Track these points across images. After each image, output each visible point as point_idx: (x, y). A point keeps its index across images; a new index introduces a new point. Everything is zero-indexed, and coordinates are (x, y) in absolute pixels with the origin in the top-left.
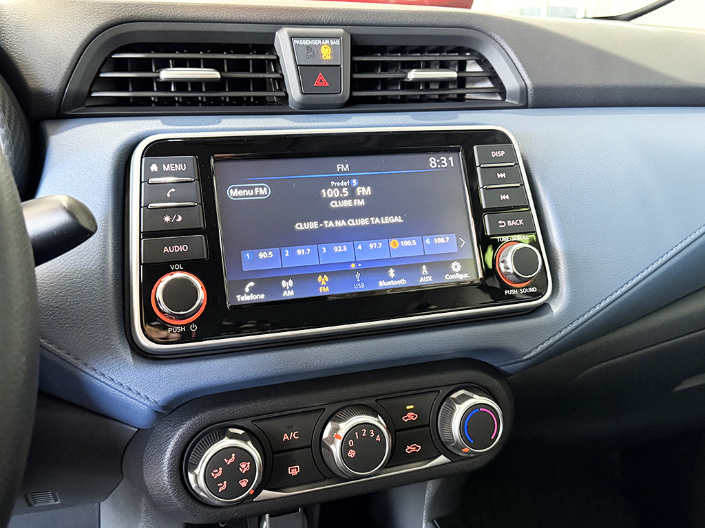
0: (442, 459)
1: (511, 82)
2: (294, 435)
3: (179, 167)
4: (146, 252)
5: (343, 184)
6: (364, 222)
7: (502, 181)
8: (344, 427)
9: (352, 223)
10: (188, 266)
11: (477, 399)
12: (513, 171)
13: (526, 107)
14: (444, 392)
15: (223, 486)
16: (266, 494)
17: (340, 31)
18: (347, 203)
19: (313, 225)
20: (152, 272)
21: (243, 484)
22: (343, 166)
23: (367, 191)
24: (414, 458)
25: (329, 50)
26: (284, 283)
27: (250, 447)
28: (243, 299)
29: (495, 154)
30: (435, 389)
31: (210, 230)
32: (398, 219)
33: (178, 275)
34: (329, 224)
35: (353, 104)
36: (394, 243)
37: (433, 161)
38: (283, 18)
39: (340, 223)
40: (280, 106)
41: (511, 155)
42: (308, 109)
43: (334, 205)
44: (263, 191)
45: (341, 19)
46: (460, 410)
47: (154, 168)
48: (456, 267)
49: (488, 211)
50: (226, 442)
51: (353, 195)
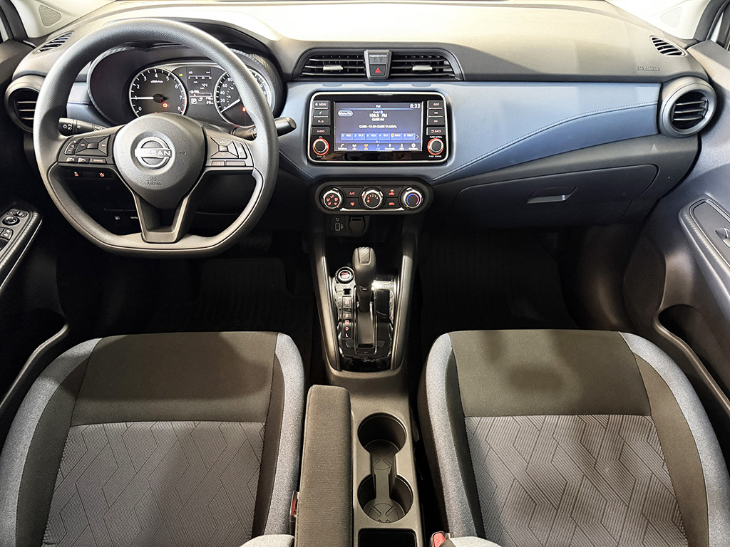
0: (401, 209)
1: (457, 71)
2: (353, 193)
3: (325, 104)
4: (313, 131)
5: (377, 112)
6: (383, 126)
7: (436, 115)
8: (368, 193)
9: (379, 127)
10: (324, 137)
11: (413, 191)
12: (441, 112)
13: (463, 81)
14: (405, 188)
15: (330, 204)
16: (343, 209)
17: (388, 51)
18: (378, 120)
19: (365, 126)
20: (314, 137)
21: (336, 204)
22: (378, 106)
23: (386, 115)
24: (392, 207)
25: (384, 57)
26: (353, 146)
27: (338, 194)
28: (340, 149)
29: (435, 104)
30: (402, 186)
31: (332, 126)
32: (395, 127)
33: (321, 140)
34: (371, 126)
35: (391, 79)
36: (392, 135)
37: (412, 105)
38: (367, 46)
39: (374, 126)
40: (363, 78)
41: (442, 105)
42: (374, 80)
43: (373, 120)
44: (350, 113)
45: (388, 46)
46: (407, 193)
47: (316, 104)
48: (414, 145)
49: (429, 126)
50: (331, 192)
51: (380, 116)
